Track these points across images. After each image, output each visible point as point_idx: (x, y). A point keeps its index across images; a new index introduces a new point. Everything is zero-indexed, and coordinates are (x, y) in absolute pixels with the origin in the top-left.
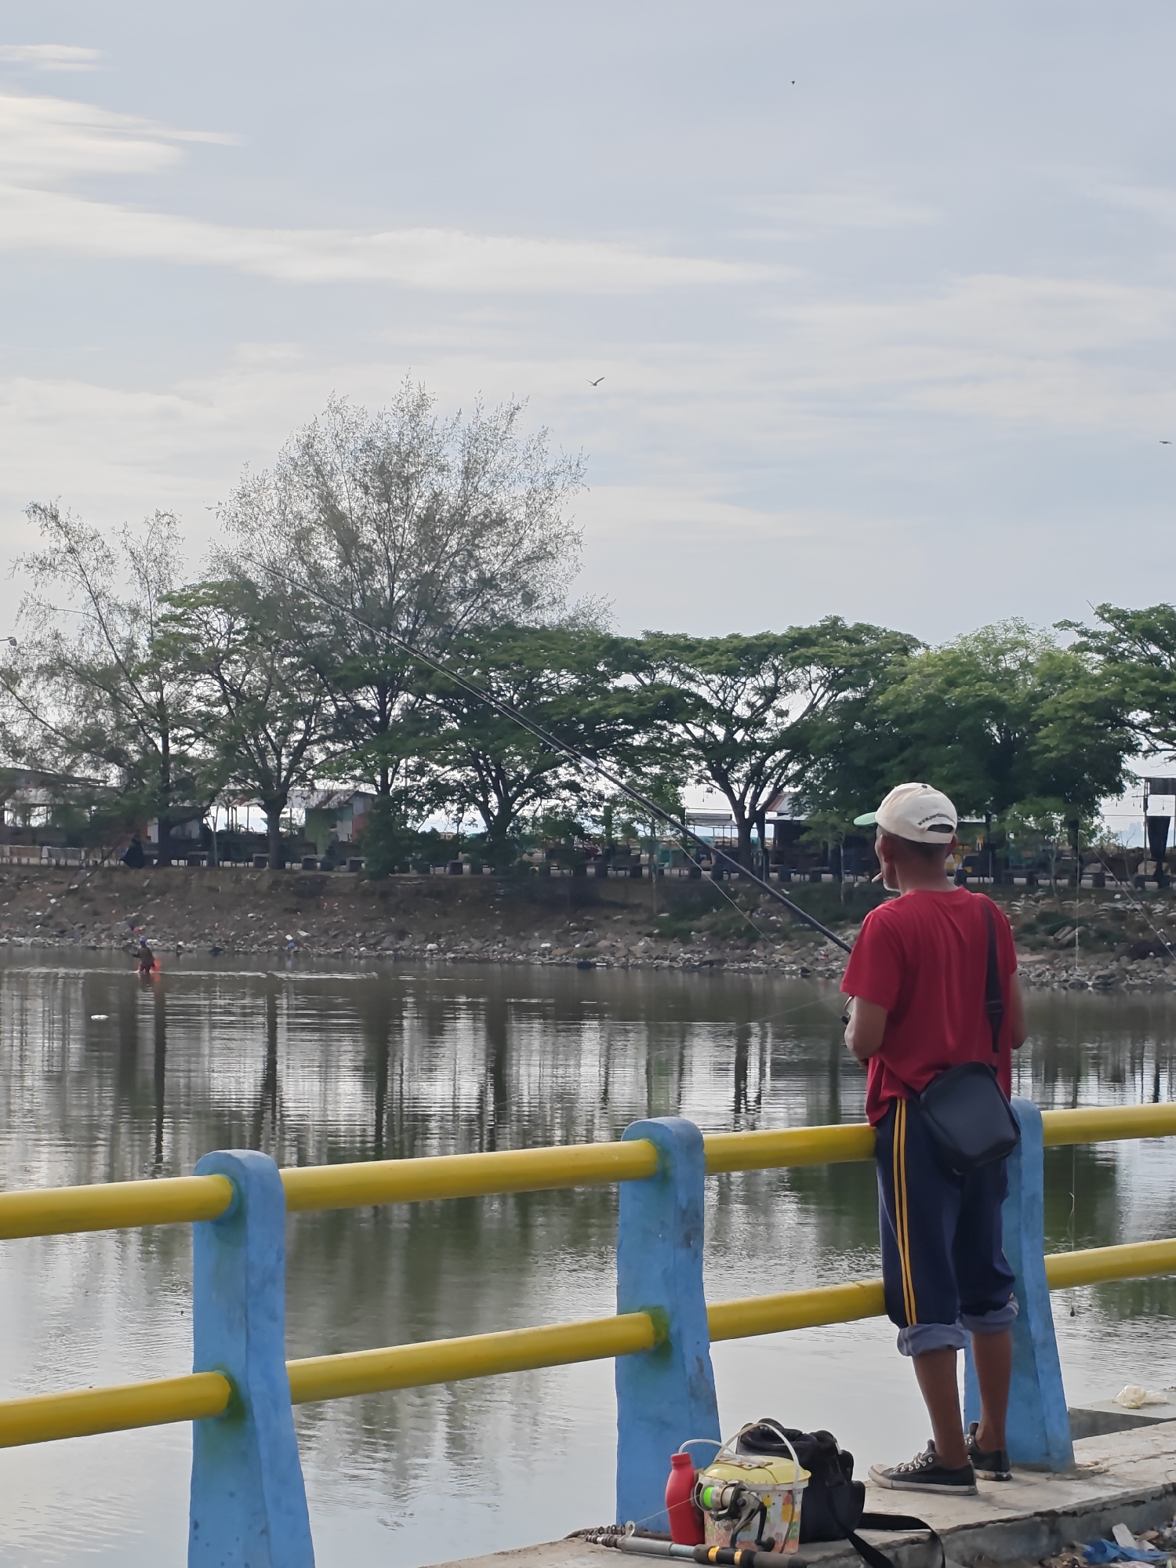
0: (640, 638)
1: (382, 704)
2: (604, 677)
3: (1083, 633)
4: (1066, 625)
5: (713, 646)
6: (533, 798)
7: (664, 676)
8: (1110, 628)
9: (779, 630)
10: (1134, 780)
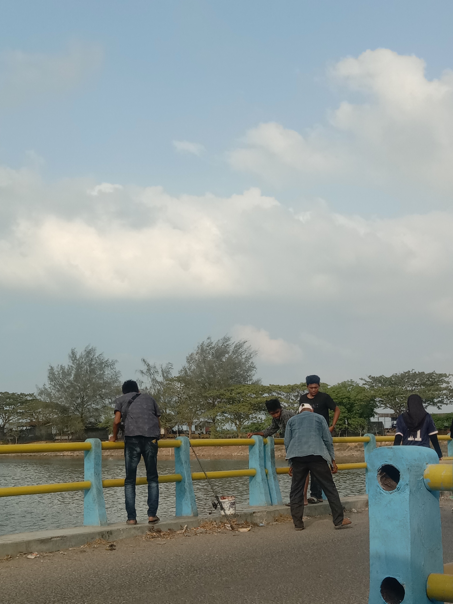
0: (269, 386)
1: (213, 402)
2: (262, 394)
3: (366, 381)
4: (362, 379)
5: (285, 387)
6: (247, 421)
7: (274, 394)
8: (371, 381)
9: (299, 383)
10: (377, 414)
